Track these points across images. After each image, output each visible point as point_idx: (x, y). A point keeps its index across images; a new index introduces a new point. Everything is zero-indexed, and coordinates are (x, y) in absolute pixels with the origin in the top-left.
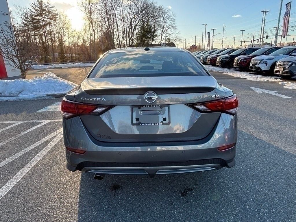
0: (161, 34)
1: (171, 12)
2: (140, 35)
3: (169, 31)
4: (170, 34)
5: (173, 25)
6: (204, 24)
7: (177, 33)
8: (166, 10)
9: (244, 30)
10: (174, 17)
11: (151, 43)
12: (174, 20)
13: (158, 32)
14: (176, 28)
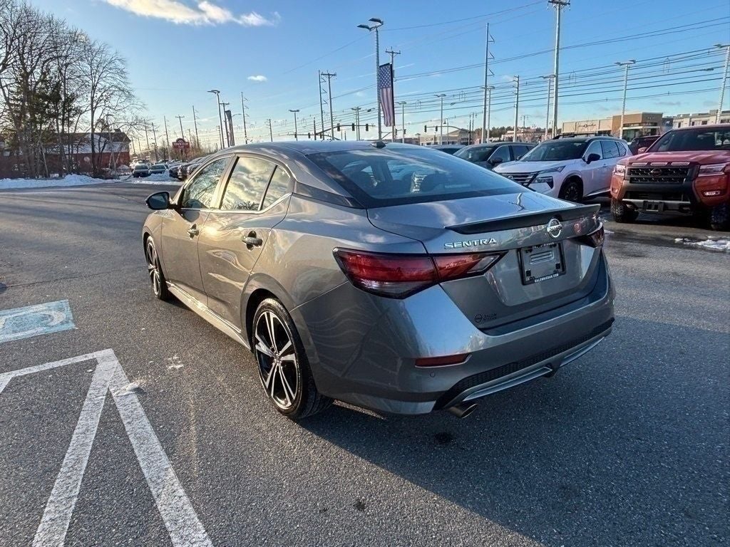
0: (90, 107)
1: (112, 52)
2: (18, 105)
3: (113, 101)
4: (117, 108)
5: (123, 86)
6: (213, 91)
7: (139, 107)
8: (94, 44)
9: (298, 111)
10: (121, 66)
11: (60, 131)
12: (122, 72)
13: (82, 103)
14: (132, 93)
